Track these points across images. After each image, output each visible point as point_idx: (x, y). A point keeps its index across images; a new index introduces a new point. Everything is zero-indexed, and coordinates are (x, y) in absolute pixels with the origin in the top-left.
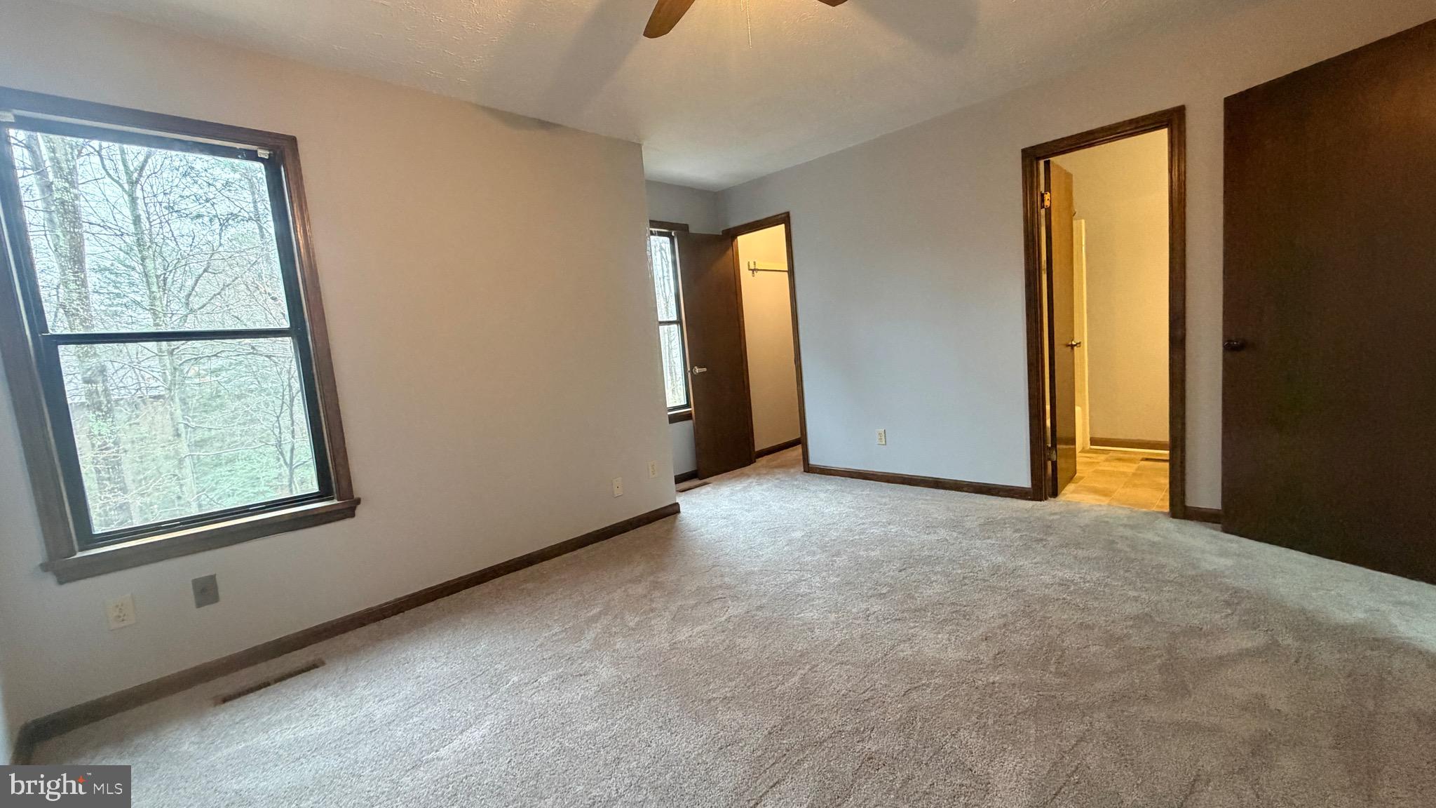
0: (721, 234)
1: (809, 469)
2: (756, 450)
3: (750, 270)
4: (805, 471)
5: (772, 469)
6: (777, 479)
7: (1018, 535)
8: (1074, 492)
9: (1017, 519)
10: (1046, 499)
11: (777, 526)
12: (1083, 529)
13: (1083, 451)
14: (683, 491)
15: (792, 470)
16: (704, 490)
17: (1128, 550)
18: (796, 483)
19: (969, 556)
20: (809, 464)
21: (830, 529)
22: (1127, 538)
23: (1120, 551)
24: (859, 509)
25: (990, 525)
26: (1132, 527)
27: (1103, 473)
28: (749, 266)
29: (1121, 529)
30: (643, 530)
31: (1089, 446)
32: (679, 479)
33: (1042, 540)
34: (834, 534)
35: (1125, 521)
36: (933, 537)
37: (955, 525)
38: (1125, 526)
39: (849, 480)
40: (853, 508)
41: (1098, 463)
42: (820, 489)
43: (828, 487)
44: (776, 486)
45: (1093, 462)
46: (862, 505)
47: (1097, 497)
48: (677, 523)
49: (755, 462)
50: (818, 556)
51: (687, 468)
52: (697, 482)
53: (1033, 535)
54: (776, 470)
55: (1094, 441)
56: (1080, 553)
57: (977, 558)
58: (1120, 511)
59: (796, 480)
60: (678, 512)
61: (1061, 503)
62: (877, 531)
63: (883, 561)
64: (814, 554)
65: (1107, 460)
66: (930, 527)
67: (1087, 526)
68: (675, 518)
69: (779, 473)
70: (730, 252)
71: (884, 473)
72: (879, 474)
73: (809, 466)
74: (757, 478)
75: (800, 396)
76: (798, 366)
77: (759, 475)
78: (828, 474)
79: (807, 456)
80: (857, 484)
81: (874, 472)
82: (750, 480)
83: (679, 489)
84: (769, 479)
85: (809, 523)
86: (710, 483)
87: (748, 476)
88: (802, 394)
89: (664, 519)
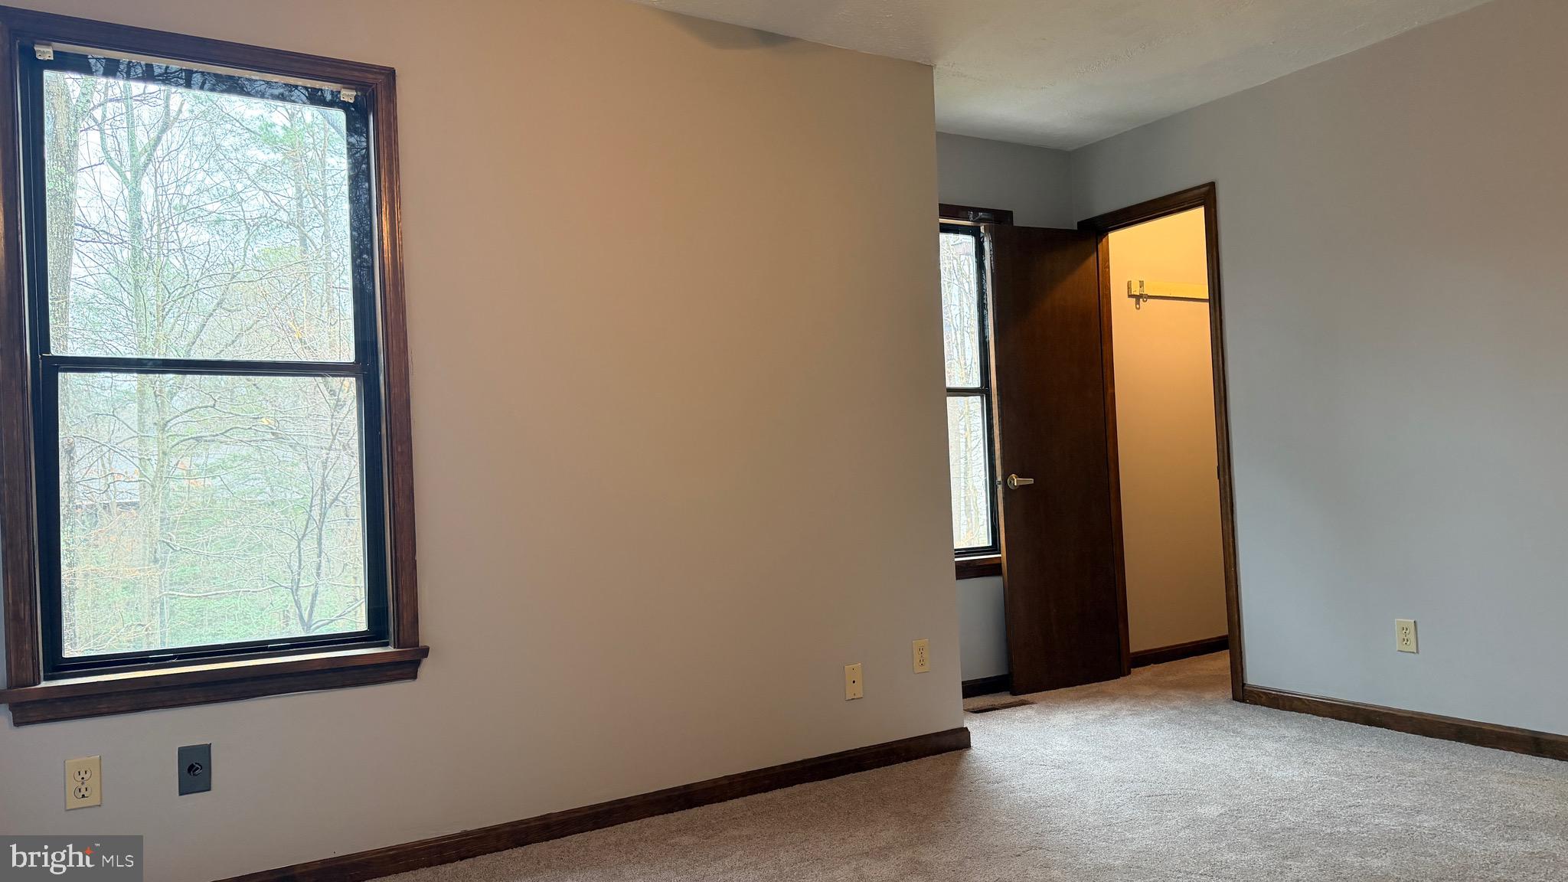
0: (1076, 228)
1: (1244, 694)
2: (1131, 650)
3: (1130, 296)
4: (1235, 698)
5: (1162, 690)
6: (1175, 708)
11: (1166, 792)
14: (975, 712)
15: (1208, 696)
16: (1019, 713)
18: (1214, 718)
20: (1244, 685)
21: (1283, 808)
24: (1350, 777)
28: (1129, 288)
30: (899, 770)
32: (971, 689)
34: (1291, 819)
36: (1522, 847)
40: (1338, 775)
42: (1267, 733)
43: (1284, 731)
44: (1170, 721)
46: (1358, 771)
48: (964, 765)
49: (1129, 673)
50: (1252, 855)
51: (986, 668)
52: (1008, 698)
54: (1172, 692)
59: (1216, 713)
60: (968, 746)
62: (1388, 822)
64: (1244, 849)
66: (1516, 828)
68: (960, 756)
70: (1093, 258)
71: (1413, 712)
72: (1400, 714)
73: (1245, 688)
74: (1132, 702)
75: (1229, 543)
76: (1225, 482)
77: (1137, 696)
78: (1287, 707)
79: (1240, 670)
80: (1350, 731)
81: (1390, 709)
82: (1116, 705)
83: (970, 705)
84: (1156, 707)
85: (1237, 792)
86: (1032, 703)
87: (1113, 697)
88: (1231, 539)
89: (938, 756)
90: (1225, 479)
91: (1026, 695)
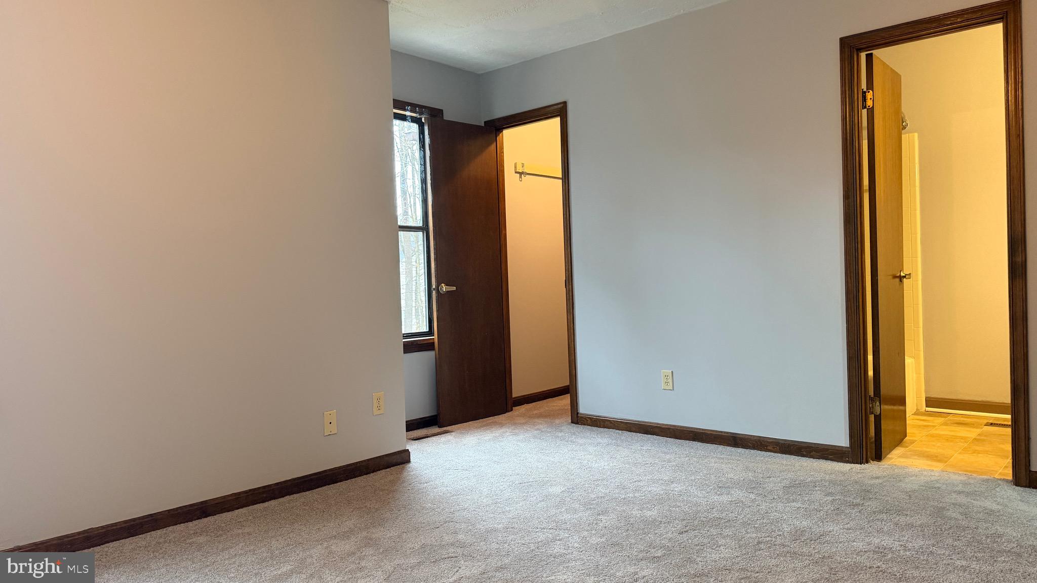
0: (483, 125)
1: (578, 419)
2: (514, 396)
3: (516, 172)
4: (572, 422)
5: (531, 419)
6: (538, 429)
7: (830, 498)
8: (903, 456)
9: (831, 482)
10: (867, 463)
11: (531, 480)
12: (910, 494)
13: (917, 413)
14: (415, 440)
15: (557, 421)
16: (443, 438)
17: (960, 517)
18: (560, 435)
19: (769, 519)
20: (578, 413)
21: (598, 485)
22: (960, 505)
23: (951, 519)
24: (635, 464)
25: (795, 488)
26: (968, 494)
27: (938, 437)
28: (516, 167)
29: (954, 496)
30: (361, 481)
31: (924, 408)
32: (412, 426)
33: (857, 505)
34: (602, 490)
35: (960, 488)
36: (725, 498)
37: (753, 486)
38: (960, 493)
39: (626, 434)
40: (629, 463)
41: (934, 426)
42: (590, 441)
43: (599, 440)
44: (535, 437)
45: (928, 426)
46: (640, 460)
47: (929, 462)
48: (405, 474)
49: (512, 410)
50: (580, 514)
51: (422, 411)
52: (435, 430)
53: (848, 499)
54: (536, 420)
55: (930, 402)
56: (903, 520)
57: (778, 522)
58: (956, 477)
59: (561, 431)
60: (408, 461)
61: (886, 466)
62: (657, 489)
63: (661, 522)
64: (575, 511)
65: (945, 424)
66: (723, 487)
67: (914, 491)
68: (403, 469)
69: (541, 423)
70: (493, 146)
71: (671, 425)
72: (663, 427)
73: (578, 415)
74: (513, 427)
75: (571, 327)
76: (569, 290)
77: (515, 424)
78: (602, 426)
79: (575, 404)
80: (636, 438)
81: (658, 424)
82: (503, 430)
83: (411, 435)
84: (527, 429)
85: (572, 477)
86: (452, 432)
87: (501, 425)
88: (572, 325)
89: (388, 470)
90: (569, 288)
91: (448, 427)
